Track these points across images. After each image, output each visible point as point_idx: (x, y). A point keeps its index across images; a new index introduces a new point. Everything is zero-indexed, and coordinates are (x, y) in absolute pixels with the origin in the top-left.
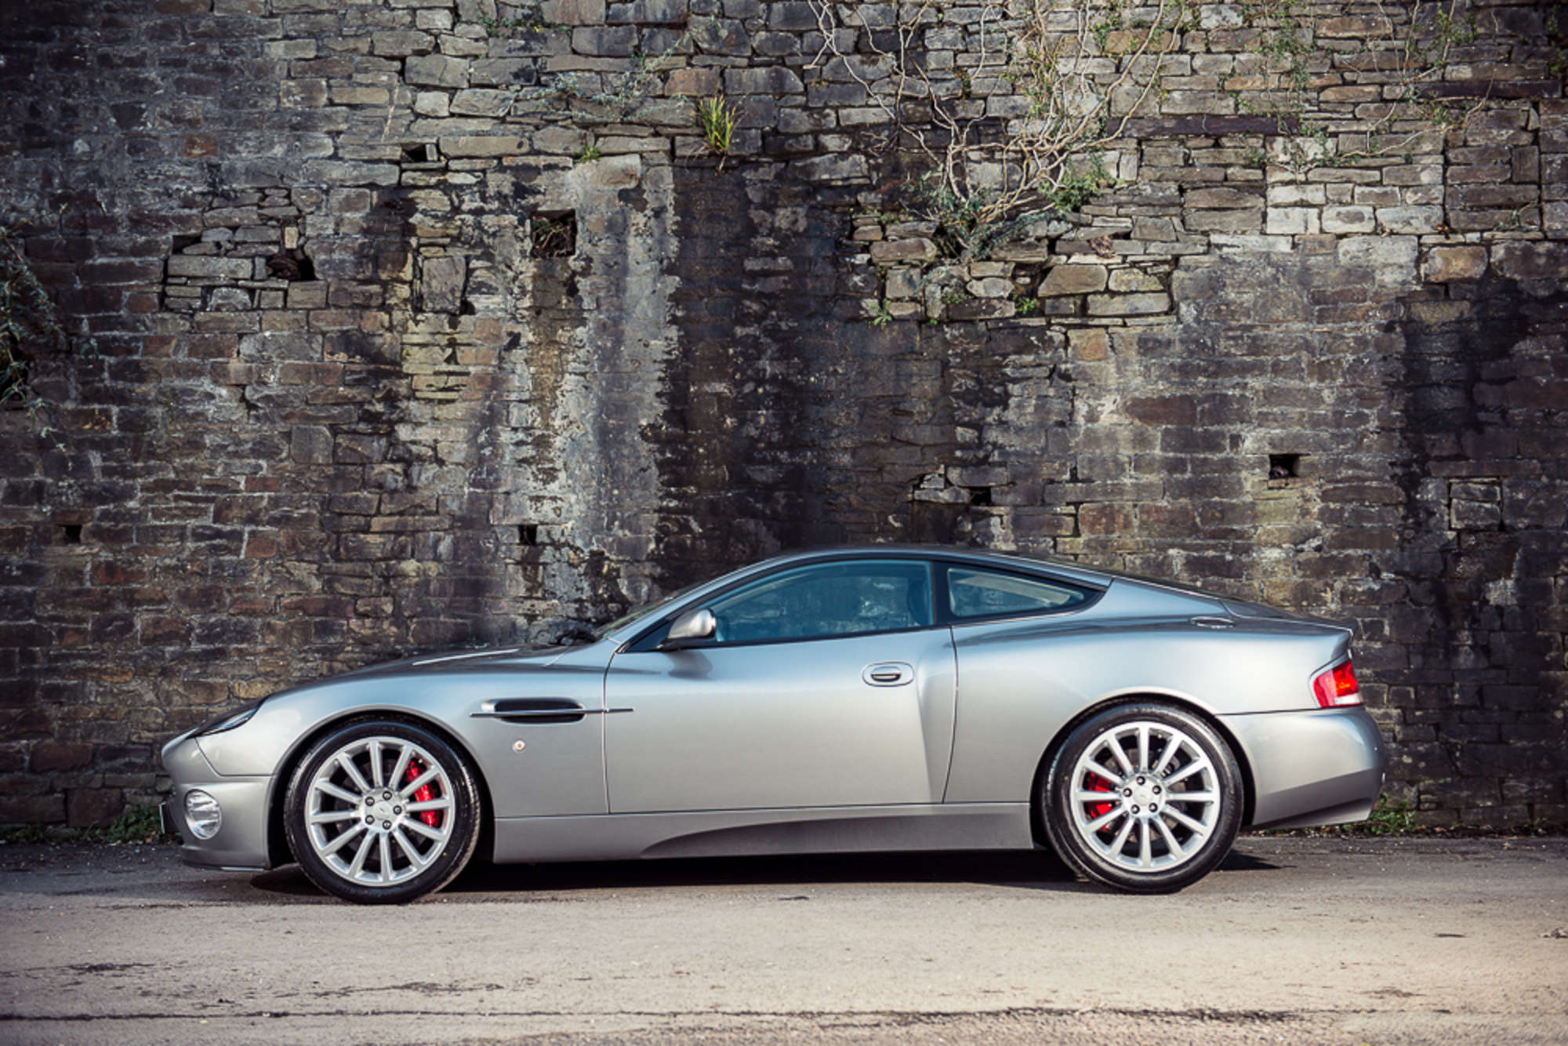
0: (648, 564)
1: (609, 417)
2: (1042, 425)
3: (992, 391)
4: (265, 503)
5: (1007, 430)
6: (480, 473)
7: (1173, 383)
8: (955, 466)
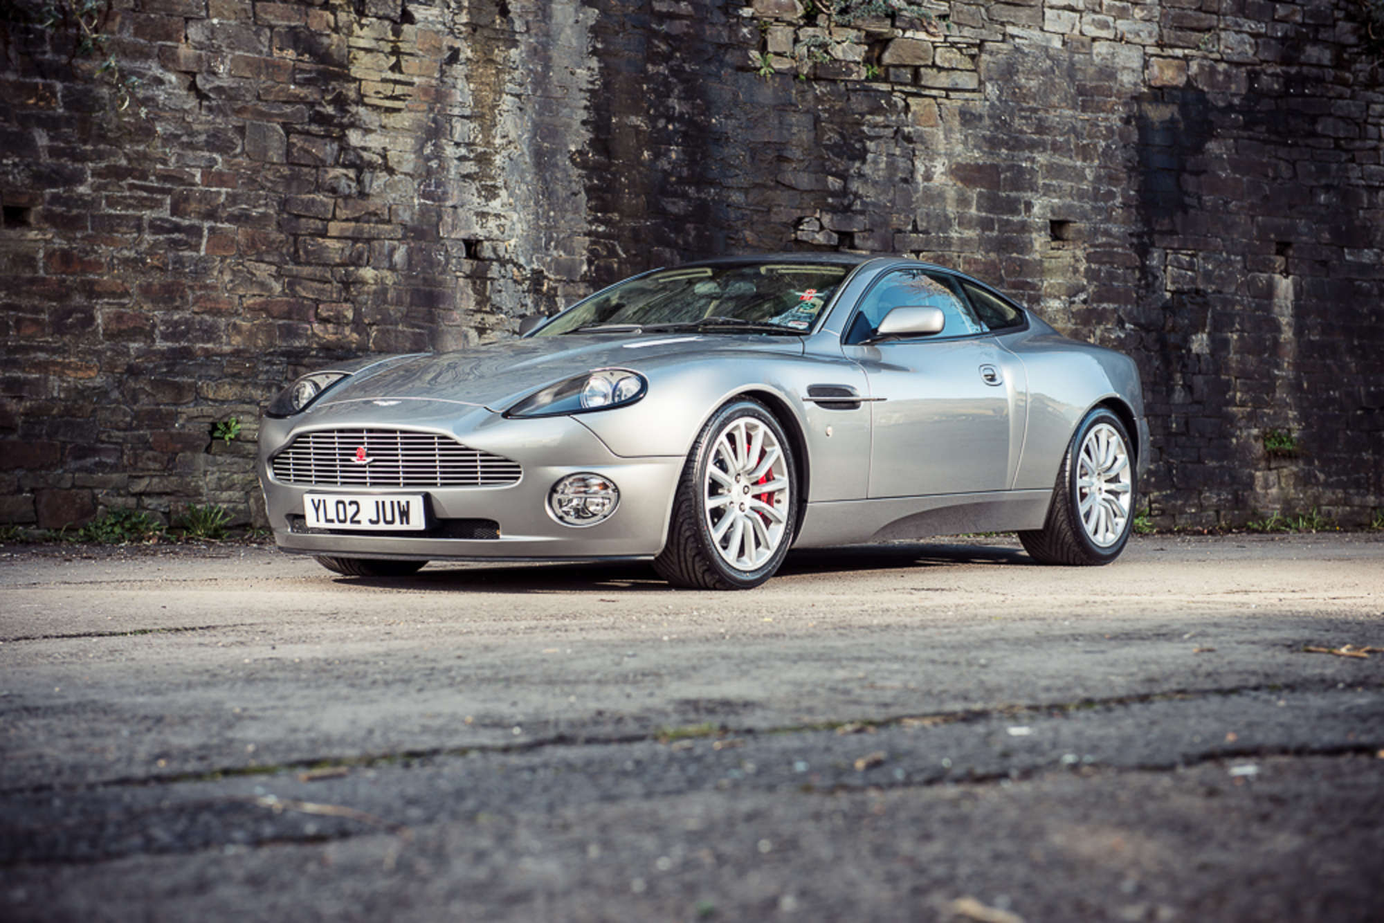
0: (582, 285)
1: (543, 139)
2: (890, 179)
3: (853, 146)
4: (222, 199)
5: (866, 182)
6: (429, 185)
7: (984, 153)
8: (827, 212)
